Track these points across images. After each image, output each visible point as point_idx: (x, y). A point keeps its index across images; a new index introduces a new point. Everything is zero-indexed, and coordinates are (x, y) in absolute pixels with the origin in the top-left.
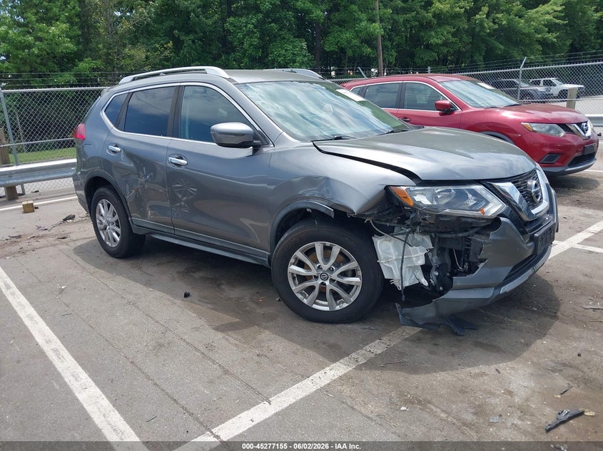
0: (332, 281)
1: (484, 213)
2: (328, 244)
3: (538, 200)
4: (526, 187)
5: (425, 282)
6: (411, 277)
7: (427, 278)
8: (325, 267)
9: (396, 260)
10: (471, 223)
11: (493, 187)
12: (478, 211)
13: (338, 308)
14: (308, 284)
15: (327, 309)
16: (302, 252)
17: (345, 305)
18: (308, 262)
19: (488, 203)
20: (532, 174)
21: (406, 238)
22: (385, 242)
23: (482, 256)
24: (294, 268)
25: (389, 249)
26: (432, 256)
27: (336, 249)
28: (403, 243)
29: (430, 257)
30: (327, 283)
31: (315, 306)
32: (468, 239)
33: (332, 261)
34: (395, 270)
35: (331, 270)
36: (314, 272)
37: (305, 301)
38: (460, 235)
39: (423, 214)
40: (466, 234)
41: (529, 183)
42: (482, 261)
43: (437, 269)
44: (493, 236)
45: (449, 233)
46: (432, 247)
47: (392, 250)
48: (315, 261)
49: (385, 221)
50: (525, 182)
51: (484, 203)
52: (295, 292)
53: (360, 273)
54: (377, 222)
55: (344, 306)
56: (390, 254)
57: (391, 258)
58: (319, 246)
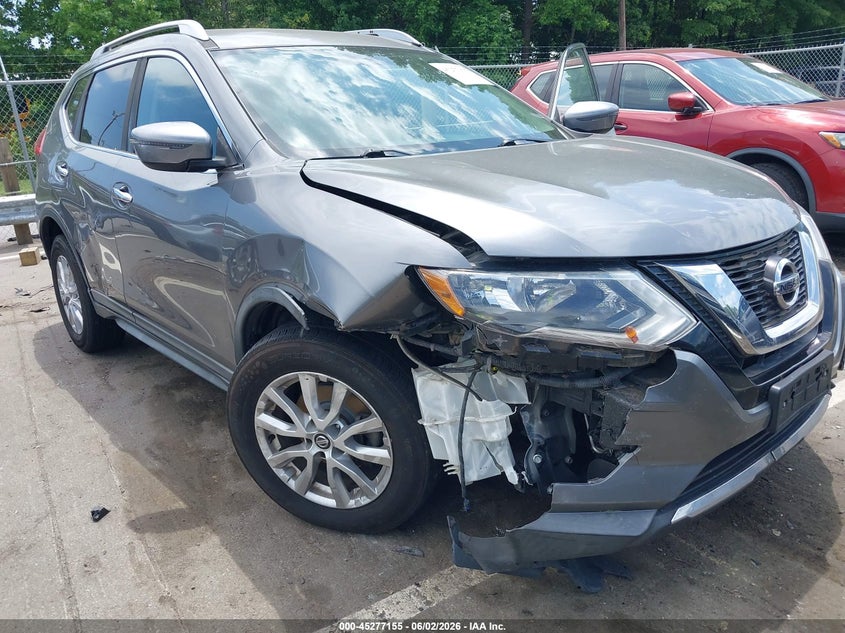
0: (337, 452)
1: (634, 338)
2: (324, 377)
3: (791, 303)
4: (762, 274)
5: (513, 477)
6: (483, 462)
7: (518, 468)
8: (322, 423)
9: (451, 423)
10: (605, 361)
11: (668, 274)
12: (622, 332)
13: (352, 504)
14: (293, 452)
15: (331, 503)
16: (278, 388)
17: (364, 501)
18: (289, 411)
19: (649, 312)
20: (787, 243)
21: (471, 380)
22: (432, 383)
23: (625, 437)
24: (265, 419)
25: (439, 399)
26: (532, 420)
27: (341, 390)
28: (464, 390)
29: (526, 422)
30: (328, 454)
31: (311, 496)
32: (596, 396)
33: (334, 412)
34: (449, 445)
35: (334, 429)
36: (299, 431)
37: (292, 484)
38: (581, 384)
39: (485, 334)
40: (594, 383)
41: (770, 263)
42: (628, 449)
43: (540, 450)
44: (652, 394)
45: (558, 377)
46: (526, 401)
47: (444, 402)
48: (303, 409)
49: (426, 340)
50: (760, 262)
51: (638, 313)
52: (272, 465)
53: (387, 440)
54: (410, 341)
55: (363, 503)
56: (439, 408)
57: (441, 419)
58: (307, 382)
